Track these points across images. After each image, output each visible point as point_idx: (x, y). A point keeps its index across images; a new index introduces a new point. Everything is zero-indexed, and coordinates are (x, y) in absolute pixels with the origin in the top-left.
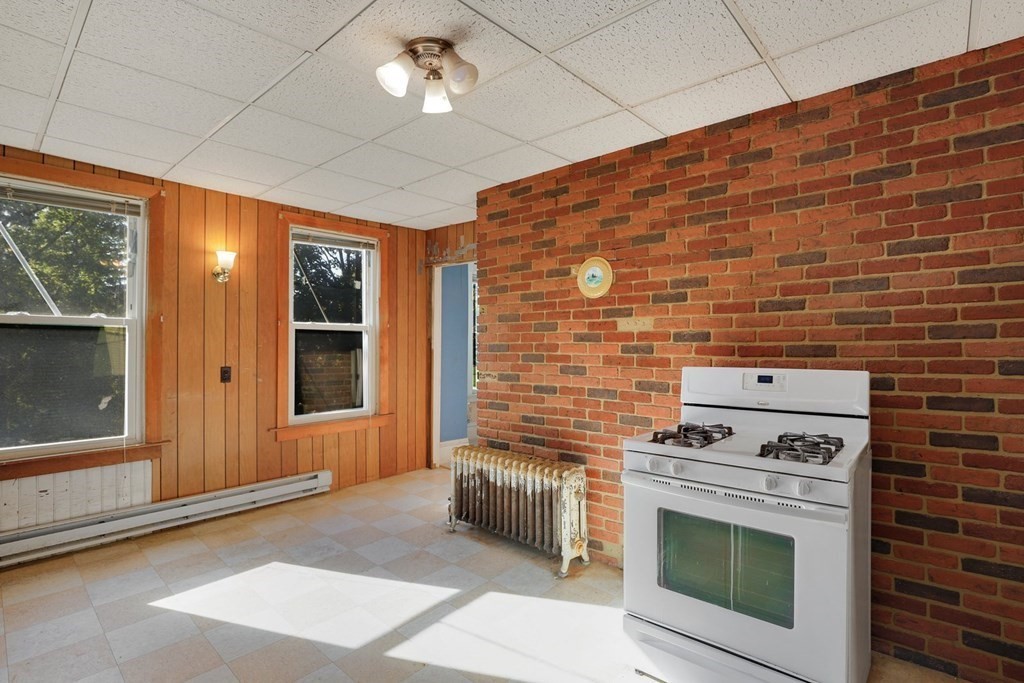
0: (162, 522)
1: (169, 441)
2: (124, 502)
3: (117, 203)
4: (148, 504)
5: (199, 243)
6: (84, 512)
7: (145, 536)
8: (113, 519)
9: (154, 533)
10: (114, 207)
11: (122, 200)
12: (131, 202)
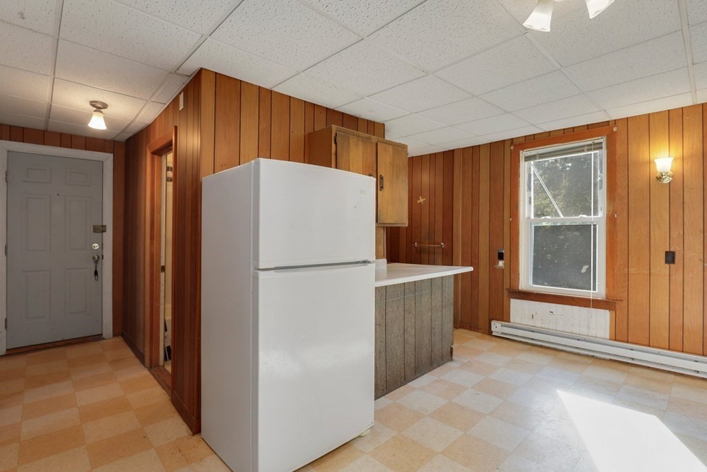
0: (615, 355)
1: (622, 301)
2: (592, 333)
3: (588, 145)
4: (607, 340)
5: (645, 156)
6: (569, 331)
7: (604, 359)
8: (585, 340)
9: (611, 360)
10: (586, 148)
11: (590, 142)
12: (596, 141)
